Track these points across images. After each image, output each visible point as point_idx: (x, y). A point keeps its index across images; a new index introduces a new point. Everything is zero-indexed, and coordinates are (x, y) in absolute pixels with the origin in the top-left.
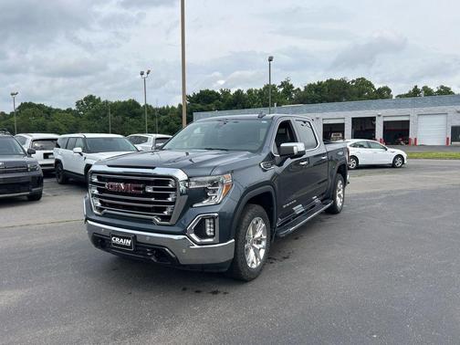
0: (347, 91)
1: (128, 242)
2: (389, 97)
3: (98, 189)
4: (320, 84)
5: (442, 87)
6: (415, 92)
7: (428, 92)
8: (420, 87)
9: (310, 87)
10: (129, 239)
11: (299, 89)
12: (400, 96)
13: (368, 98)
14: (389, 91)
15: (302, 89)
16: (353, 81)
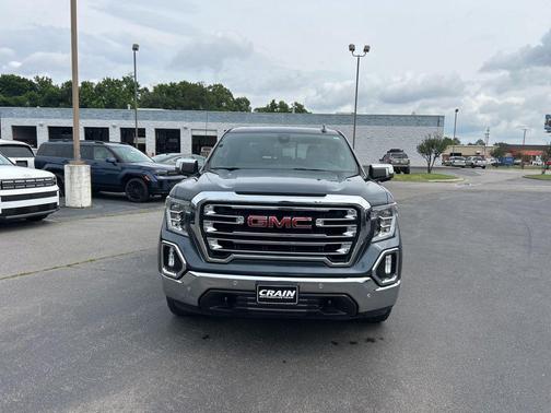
0: (205, 98)
1: (291, 294)
2: (247, 110)
3: (215, 226)
4: (173, 85)
5: (296, 104)
6: (272, 108)
7: (283, 108)
8: (277, 102)
9: (160, 89)
10: (292, 289)
11: (146, 89)
12: (258, 110)
13: (227, 109)
14: (248, 103)
15: (151, 90)
16: (210, 87)
